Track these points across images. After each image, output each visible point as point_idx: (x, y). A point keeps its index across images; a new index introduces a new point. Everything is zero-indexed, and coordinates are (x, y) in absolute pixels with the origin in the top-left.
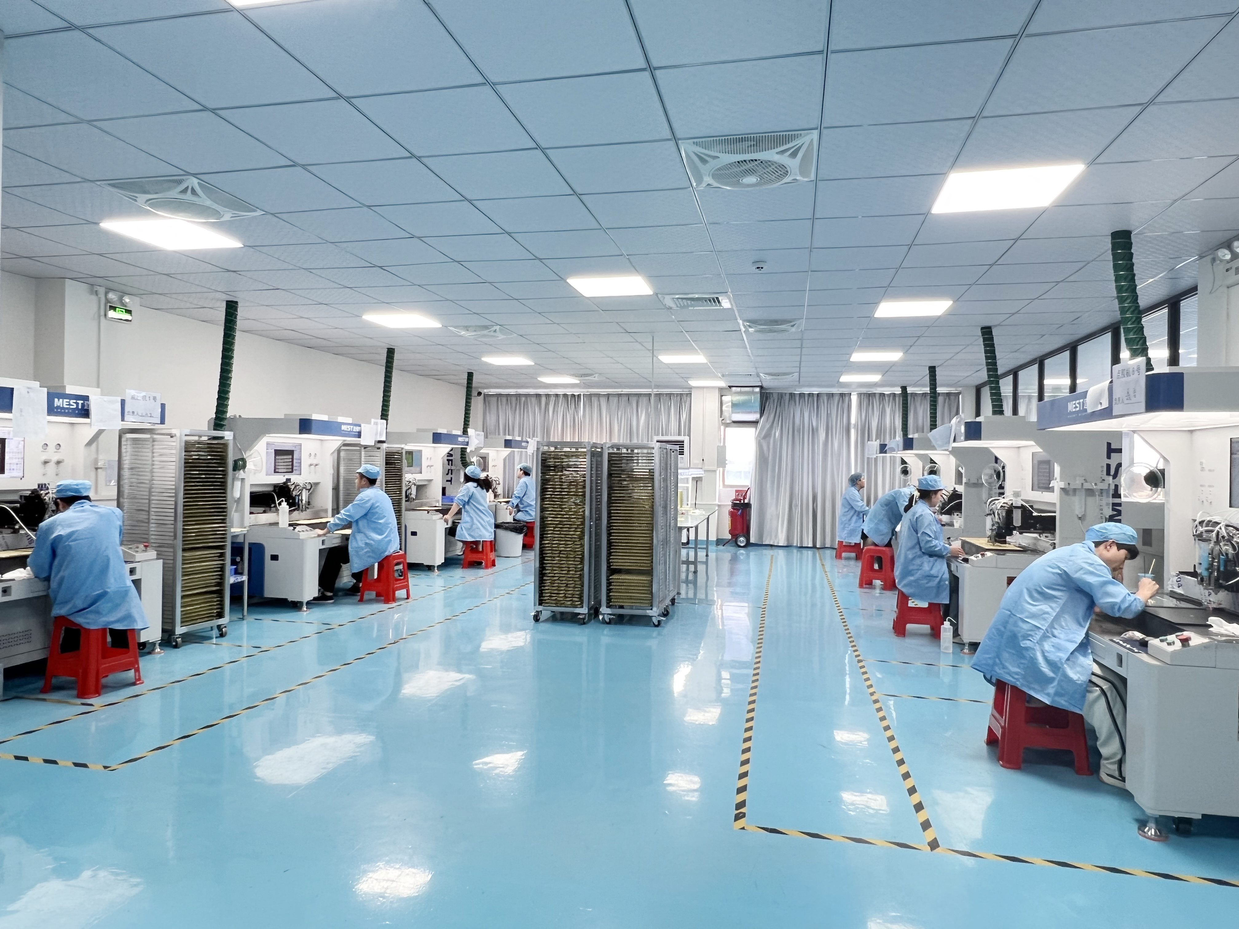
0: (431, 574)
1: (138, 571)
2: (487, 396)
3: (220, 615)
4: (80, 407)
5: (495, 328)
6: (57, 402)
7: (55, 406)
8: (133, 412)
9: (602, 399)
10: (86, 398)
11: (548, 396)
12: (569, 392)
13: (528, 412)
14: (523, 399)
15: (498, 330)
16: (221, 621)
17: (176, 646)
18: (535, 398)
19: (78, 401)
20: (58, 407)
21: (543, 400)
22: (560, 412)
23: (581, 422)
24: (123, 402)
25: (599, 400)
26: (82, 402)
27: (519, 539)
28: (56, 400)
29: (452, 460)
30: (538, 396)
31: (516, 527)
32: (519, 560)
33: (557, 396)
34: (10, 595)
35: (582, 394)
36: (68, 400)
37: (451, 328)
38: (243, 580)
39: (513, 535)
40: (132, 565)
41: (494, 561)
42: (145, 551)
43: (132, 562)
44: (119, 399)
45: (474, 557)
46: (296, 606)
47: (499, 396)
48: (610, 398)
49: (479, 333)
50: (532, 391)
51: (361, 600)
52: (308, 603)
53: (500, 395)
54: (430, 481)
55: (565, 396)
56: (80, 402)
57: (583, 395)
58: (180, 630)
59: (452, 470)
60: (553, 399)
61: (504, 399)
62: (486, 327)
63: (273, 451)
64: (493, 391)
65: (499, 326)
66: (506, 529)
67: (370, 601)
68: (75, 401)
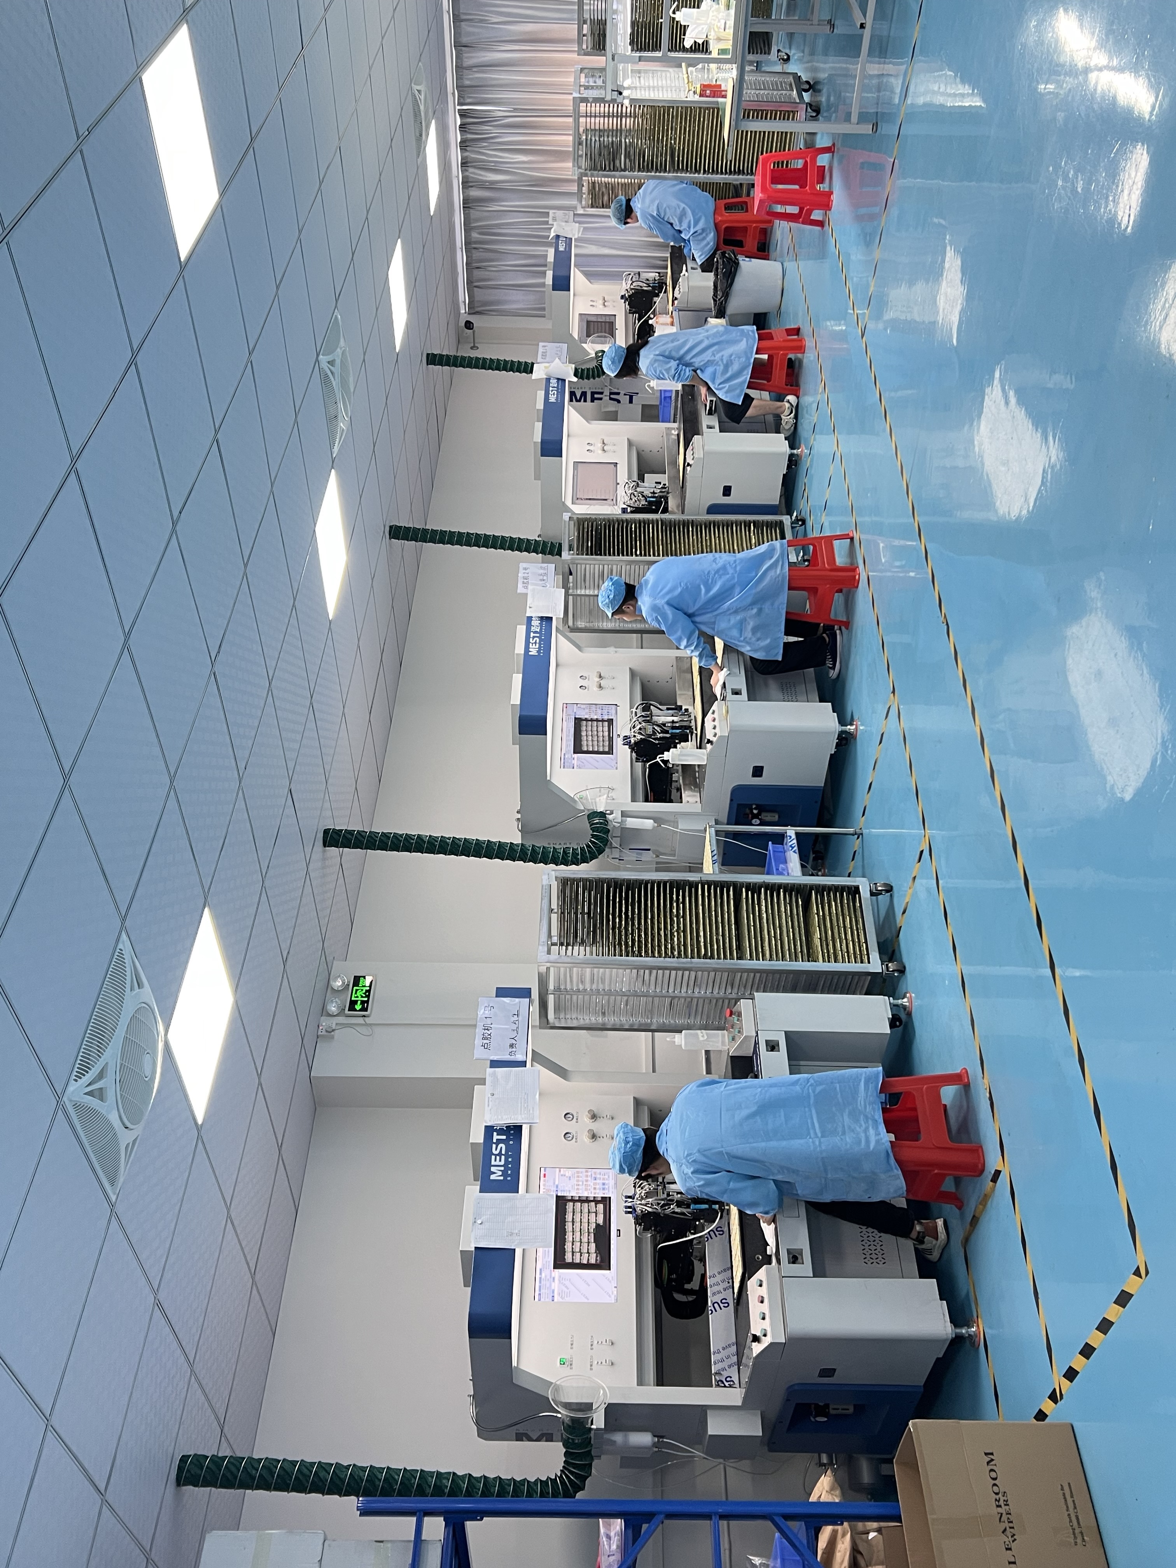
0: (806, 463)
1: (772, 1037)
2: (473, 309)
3: (854, 891)
4: (504, 1137)
5: (324, 365)
6: (497, 1175)
7: (502, 1178)
8: (512, 1046)
9: (467, 62)
10: (489, 1130)
11: (466, 184)
12: (455, 137)
13: (498, 226)
14: (475, 235)
15: (329, 358)
16: (865, 892)
17: (902, 971)
18: (472, 211)
19: (495, 1141)
20: (504, 1173)
21: (474, 193)
22: (496, 156)
23: (515, 110)
24: (495, 1064)
25: (470, 68)
26: (495, 1134)
27: (749, 266)
28: (493, 1177)
29: (593, 393)
30: (467, 204)
31: (724, 274)
32: (790, 265)
33: (465, 164)
34: (801, 1252)
35: (458, 107)
36: (493, 1157)
37: (336, 450)
38: (794, 836)
39: (740, 282)
40: (762, 1046)
41: (790, 332)
42: (739, 1015)
43: (756, 1044)
44: (490, 1071)
45: (779, 374)
46: (845, 741)
47: (471, 284)
48: (464, 40)
49: (339, 396)
50: (459, 218)
51: (847, 624)
52: (842, 721)
53: (470, 282)
54: (630, 444)
55: (464, 145)
56: (496, 1137)
57: (460, 104)
58: (875, 965)
59: (611, 393)
60: (472, 172)
61: (477, 273)
62: (325, 380)
63: (576, 755)
64: (463, 296)
65: (321, 357)
66: (727, 295)
67: (849, 605)
68: (494, 1146)
